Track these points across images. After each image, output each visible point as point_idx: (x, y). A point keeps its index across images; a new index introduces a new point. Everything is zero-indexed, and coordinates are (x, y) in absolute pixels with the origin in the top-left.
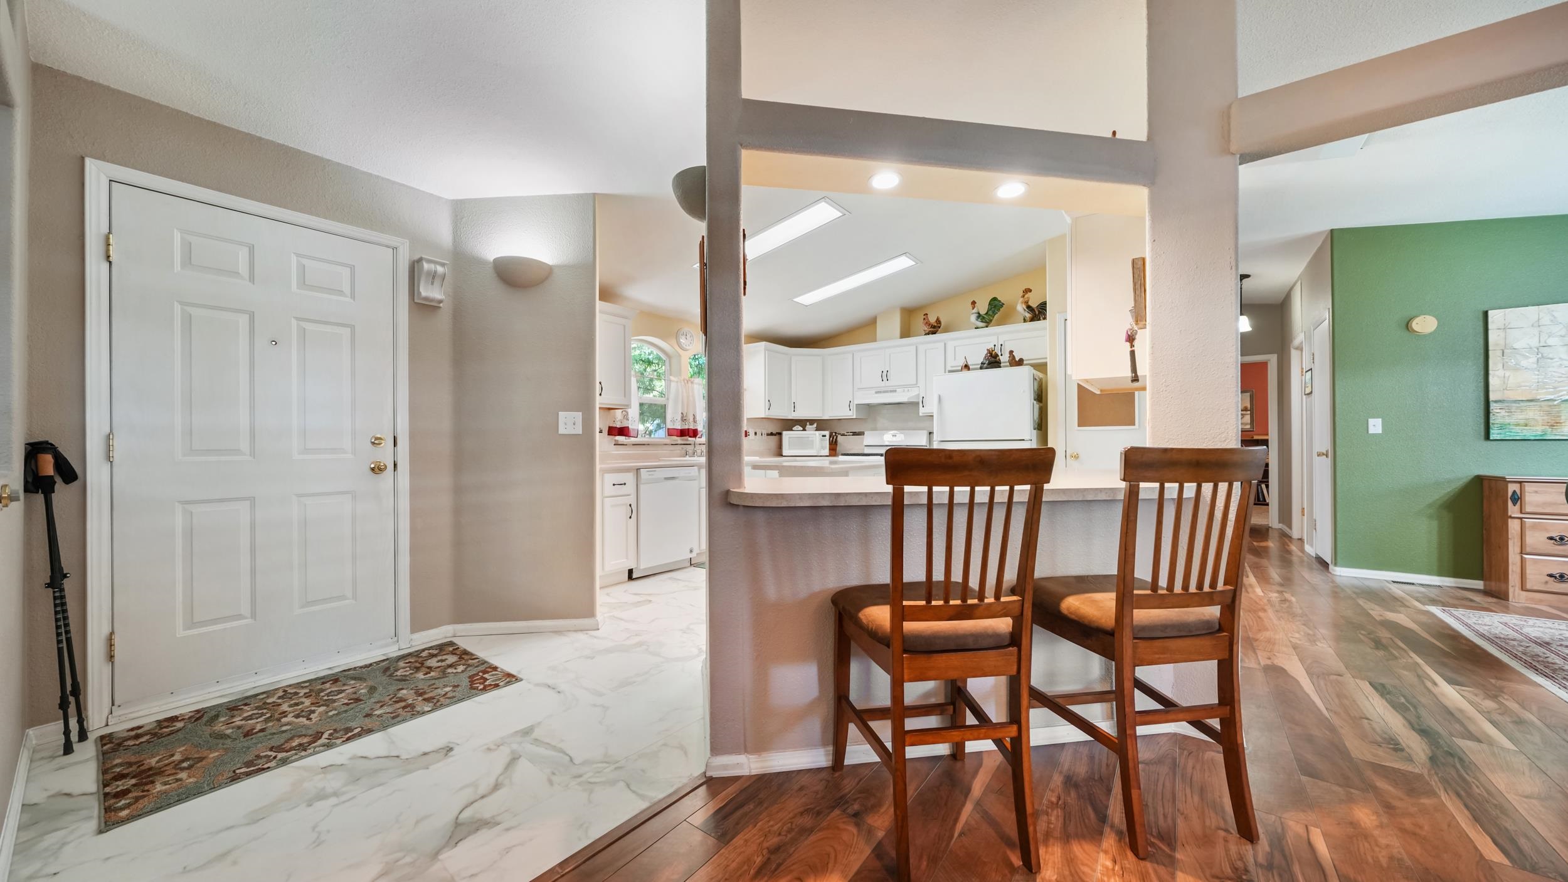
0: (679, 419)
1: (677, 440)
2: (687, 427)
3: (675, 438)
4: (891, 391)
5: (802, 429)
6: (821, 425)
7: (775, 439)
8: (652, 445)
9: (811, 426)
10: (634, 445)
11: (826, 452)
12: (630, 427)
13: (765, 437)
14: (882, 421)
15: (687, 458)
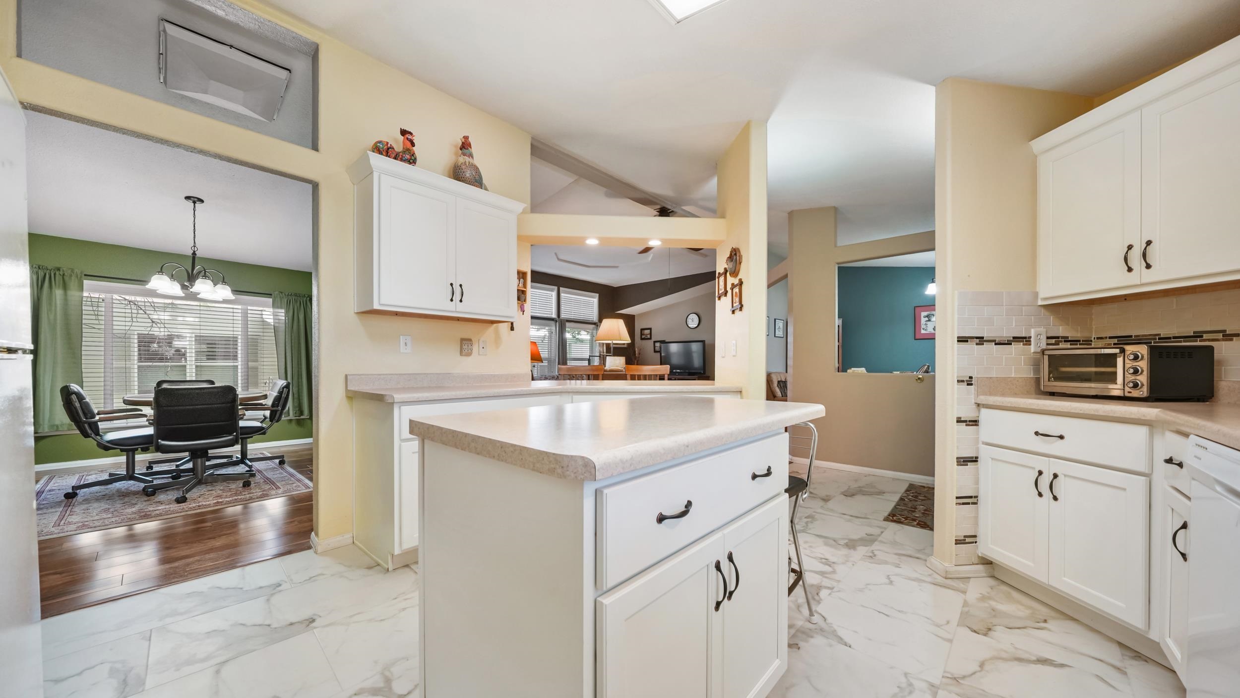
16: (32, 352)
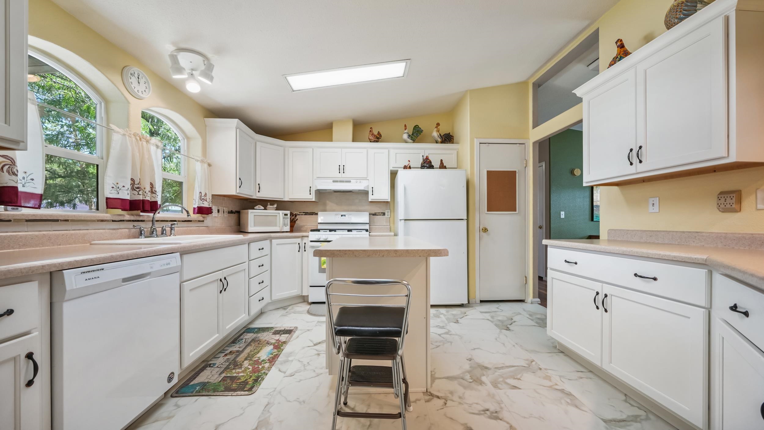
0: (128, 186)
1: (123, 215)
2: (141, 198)
3: (119, 211)
4: (347, 182)
5: (263, 208)
6: (280, 205)
7: (234, 216)
8: (73, 221)
9: (271, 206)
10: (27, 221)
11: (288, 228)
12: (21, 189)
13: (226, 215)
14: (330, 205)
15: (142, 240)
16: (466, 219)
